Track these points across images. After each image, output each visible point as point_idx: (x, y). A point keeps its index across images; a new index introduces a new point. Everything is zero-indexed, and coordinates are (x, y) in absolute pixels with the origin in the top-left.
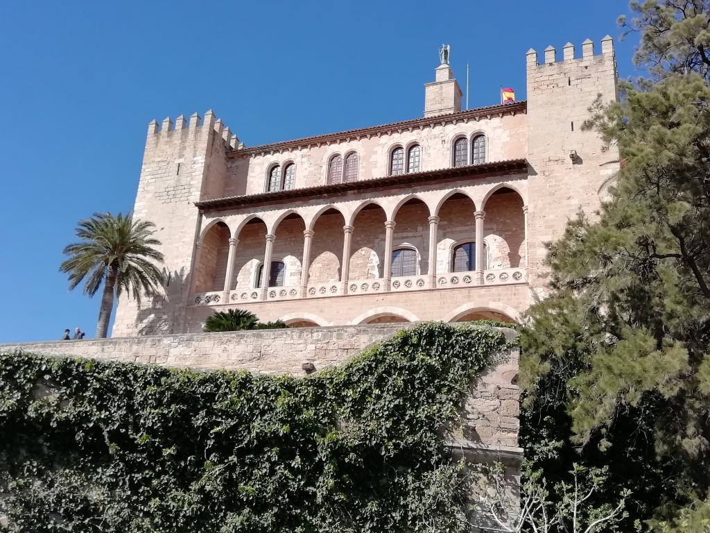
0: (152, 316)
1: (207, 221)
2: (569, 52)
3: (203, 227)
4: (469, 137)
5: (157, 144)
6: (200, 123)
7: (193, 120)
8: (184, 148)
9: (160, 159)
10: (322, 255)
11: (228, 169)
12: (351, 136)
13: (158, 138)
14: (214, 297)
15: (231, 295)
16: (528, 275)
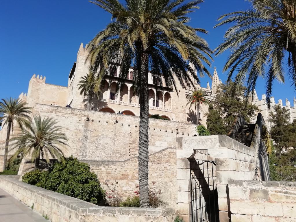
10: (125, 95)
12: (132, 68)
13: (85, 49)
14: (105, 100)
15: (110, 101)
16: (172, 111)
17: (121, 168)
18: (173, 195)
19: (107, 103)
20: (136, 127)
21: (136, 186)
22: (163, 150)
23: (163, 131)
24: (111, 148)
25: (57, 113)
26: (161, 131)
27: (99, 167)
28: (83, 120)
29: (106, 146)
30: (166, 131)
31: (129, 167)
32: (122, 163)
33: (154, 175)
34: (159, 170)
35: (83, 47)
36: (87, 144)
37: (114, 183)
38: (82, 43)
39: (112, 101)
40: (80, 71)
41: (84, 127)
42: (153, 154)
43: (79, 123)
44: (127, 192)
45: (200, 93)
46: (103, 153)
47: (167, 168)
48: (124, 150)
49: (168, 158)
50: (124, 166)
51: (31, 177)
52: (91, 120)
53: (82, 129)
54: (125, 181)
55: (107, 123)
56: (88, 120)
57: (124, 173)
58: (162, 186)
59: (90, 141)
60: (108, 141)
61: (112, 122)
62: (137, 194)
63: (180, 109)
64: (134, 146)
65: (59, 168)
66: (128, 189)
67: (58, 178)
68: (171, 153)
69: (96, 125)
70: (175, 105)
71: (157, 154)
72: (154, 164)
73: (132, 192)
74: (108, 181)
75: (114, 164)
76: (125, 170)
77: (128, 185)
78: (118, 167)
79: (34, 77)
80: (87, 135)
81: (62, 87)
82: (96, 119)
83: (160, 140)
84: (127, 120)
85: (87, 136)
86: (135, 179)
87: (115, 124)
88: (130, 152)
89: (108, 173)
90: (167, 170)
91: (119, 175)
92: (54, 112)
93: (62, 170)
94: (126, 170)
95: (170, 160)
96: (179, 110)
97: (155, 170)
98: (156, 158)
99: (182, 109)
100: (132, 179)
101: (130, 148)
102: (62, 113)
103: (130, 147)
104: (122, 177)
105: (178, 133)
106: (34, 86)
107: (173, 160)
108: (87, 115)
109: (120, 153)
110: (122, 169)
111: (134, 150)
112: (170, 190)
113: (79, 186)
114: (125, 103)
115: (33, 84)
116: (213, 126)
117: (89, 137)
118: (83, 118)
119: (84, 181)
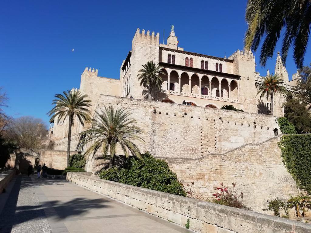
4: (219, 64)
5: (141, 37)
7: (153, 34)
8: (151, 42)
9: (143, 43)
10: (185, 85)
12: (192, 54)
13: (141, 35)
14: (165, 91)
15: (170, 92)
16: (240, 102)
17: (196, 167)
18: (257, 200)
19: (167, 95)
20: (207, 119)
21: (215, 188)
22: (243, 146)
23: (239, 124)
24: (180, 144)
25: (123, 105)
26: (235, 124)
27: (172, 165)
28: (150, 112)
29: (176, 141)
30: (242, 125)
31: (205, 166)
32: (197, 161)
33: (234, 176)
34: (238, 169)
35: (139, 32)
36: (155, 138)
37: (190, 184)
38: (138, 29)
39: (173, 93)
40: (138, 60)
41: (151, 120)
42: (232, 151)
43: (146, 115)
44: (205, 194)
45: (274, 80)
46: (172, 149)
47: (247, 167)
48: (195, 146)
49: (249, 156)
50: (199, 165)
51: (110, 176)
52: (158, 112)
53: (150, 122)
54: (201, 182)
55: (175, 115)
56: (155, 112)
57: (200, 172)
58: (244, 189)
59: (158, 135)
60: (177, 135)
61: (181, 114)
62: (216, 198)
63: (250, 99)
64: (206, 142)
65: (138, 165)
66: (206, 191)
67: (138, 177)
68: (252, 150)
69: (163, 118)
70: (243, 94)
71: (236, 151)
72: (232, 163)
73: (211, 195)
74: (183, 181)
75: (188, 162)
76: (200, 169)
77: (205, 186)
78: (193, 165)
79: (86, 71)
80: (154, 128)
81: (114, 80)
82: (164, 111)
83: (235, 135)
84: (196, 112)
85: (155, 130)
86: (213, 180)
87: (183, 116)
88: (202, 149)
89: (183, 172)
90: (248, 170)
91: (194, 174)
92: (120, 104)
93: (141, 168)
94: (202, 169)
95: (251, 158)
96: (248, 101)
97: (235, 169)
98: (234, 155)
99: (252, 100)
100: (209, 179)
101: (201, 144)
102: (128, 105)
103: (202, 142)
104: (198, 177)
105: (255, 127)
106: (87, 80)
107: (254, 158)
108: (153, 106)
109: (191, 150)
110: (198, 168)
111: (207, 147)
112: (253, 194)
113: (164, 187)
114: (186, 93)
115: (86, 77)
116: (299, 118)
117: (157, 131)
118: (149, 110)
119: (166, 181)
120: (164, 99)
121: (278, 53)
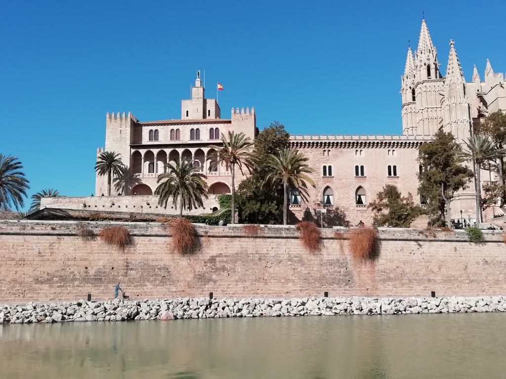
0: (118, 180)
1: (133, 151)
2: (243, 111)
3: (132, 153)
4: (214, 129)
5: (111, 121)
6: (126, 116)
7: (124, 115)
8: (121, 125)
9: (112, 127)
11: (134, 130)
13: (111, 119)
14: (138, 175)
15: (144, 175)
19: (141, 179)
25: (59, 203)
38: (108, 113)
39: (147, 175)
52: (88, 206)
56: (85, 206)
61: (109, 205)
82: (93, 204)
87: (111, 207)
102: (63, 203)
108: (84, 201)
118: (81, 205)
120: (137, 184)
121: (451, 44)
